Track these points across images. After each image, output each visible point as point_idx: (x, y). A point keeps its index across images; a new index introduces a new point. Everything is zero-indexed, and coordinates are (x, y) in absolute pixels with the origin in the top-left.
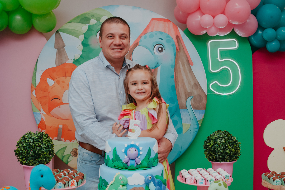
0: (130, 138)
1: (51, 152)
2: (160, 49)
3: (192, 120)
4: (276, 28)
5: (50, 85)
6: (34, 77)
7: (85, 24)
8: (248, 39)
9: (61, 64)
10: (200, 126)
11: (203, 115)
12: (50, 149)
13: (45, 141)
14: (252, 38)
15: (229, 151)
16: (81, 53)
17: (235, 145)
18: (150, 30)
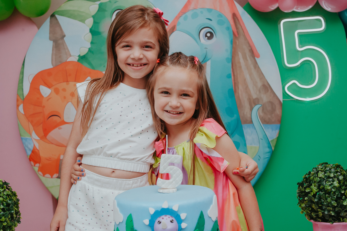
0: (161, 191)
1: (15, 216)
2: (209, 35)
3: (260, 140)
5: (45, 96)
6: (21, 85)
7: (94, 1)
9: (60, 64)
10: (273, 148)
11: (277, 131)
12: (12, 210)
13: (3, 197)
16: (89, 46)
18: (192, 6)
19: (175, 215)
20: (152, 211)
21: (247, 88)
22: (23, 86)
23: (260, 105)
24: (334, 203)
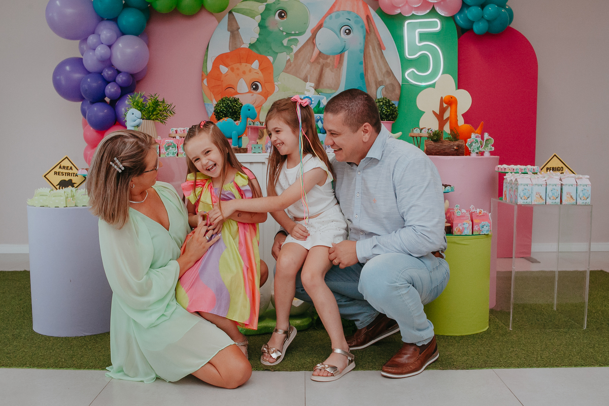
2: (347, 31)
4: (483, 6)
5: (223, 73)
6: (205, 64)
7: (262, 2)
8: (453, 17)
14: (458, 18)
17: (391, 107)
18: (336, 9)
19: (310, 99)
21: (374, 73)
23: (384, 86)
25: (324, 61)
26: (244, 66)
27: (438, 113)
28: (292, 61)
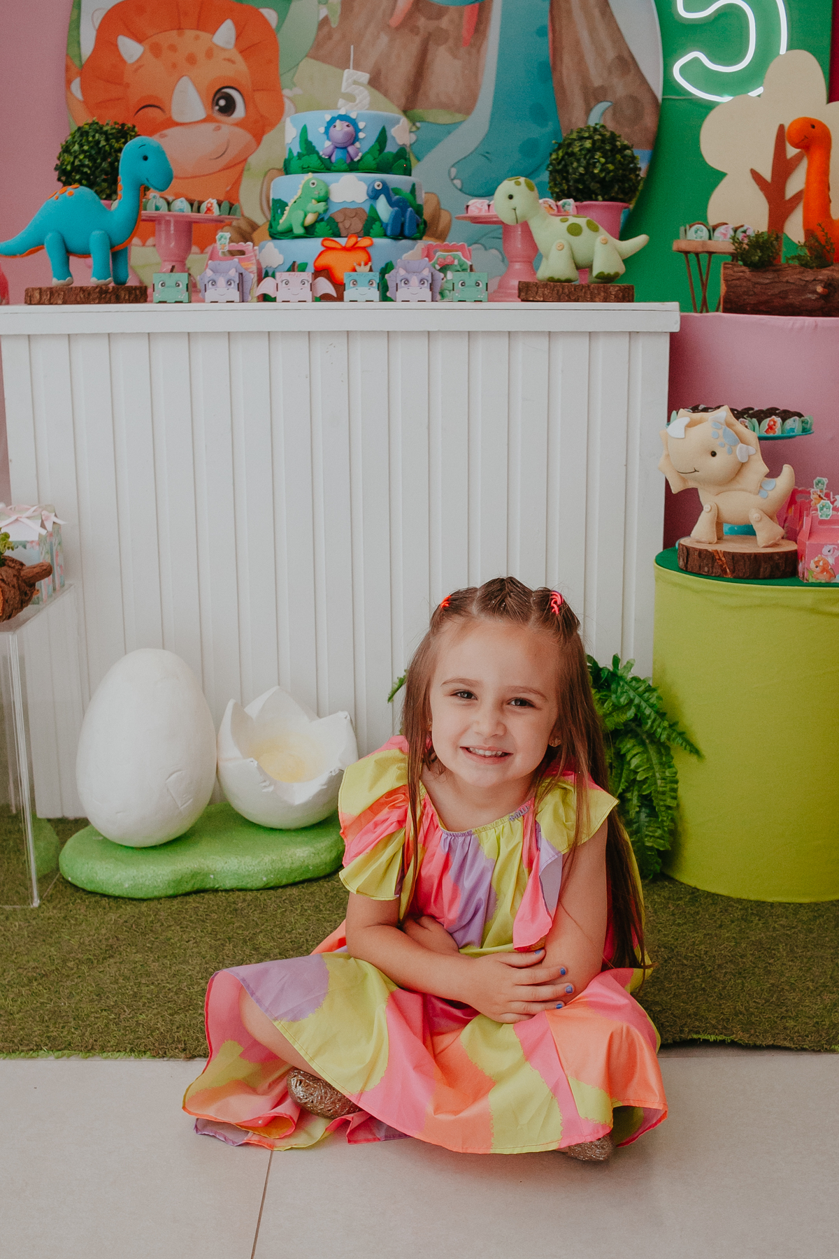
5: (129, 61)
6: (75, 33)
15: (601, 171)
17: (618, 157)
19: (352, 122)
20: (328, 118)
21: (581, 61)
22: (79, 34)
23: (609, 104)
24: (581, 170)
25: (432, 25)
26: (190, 40)
27: (767, 175)
28: (334, 22)
